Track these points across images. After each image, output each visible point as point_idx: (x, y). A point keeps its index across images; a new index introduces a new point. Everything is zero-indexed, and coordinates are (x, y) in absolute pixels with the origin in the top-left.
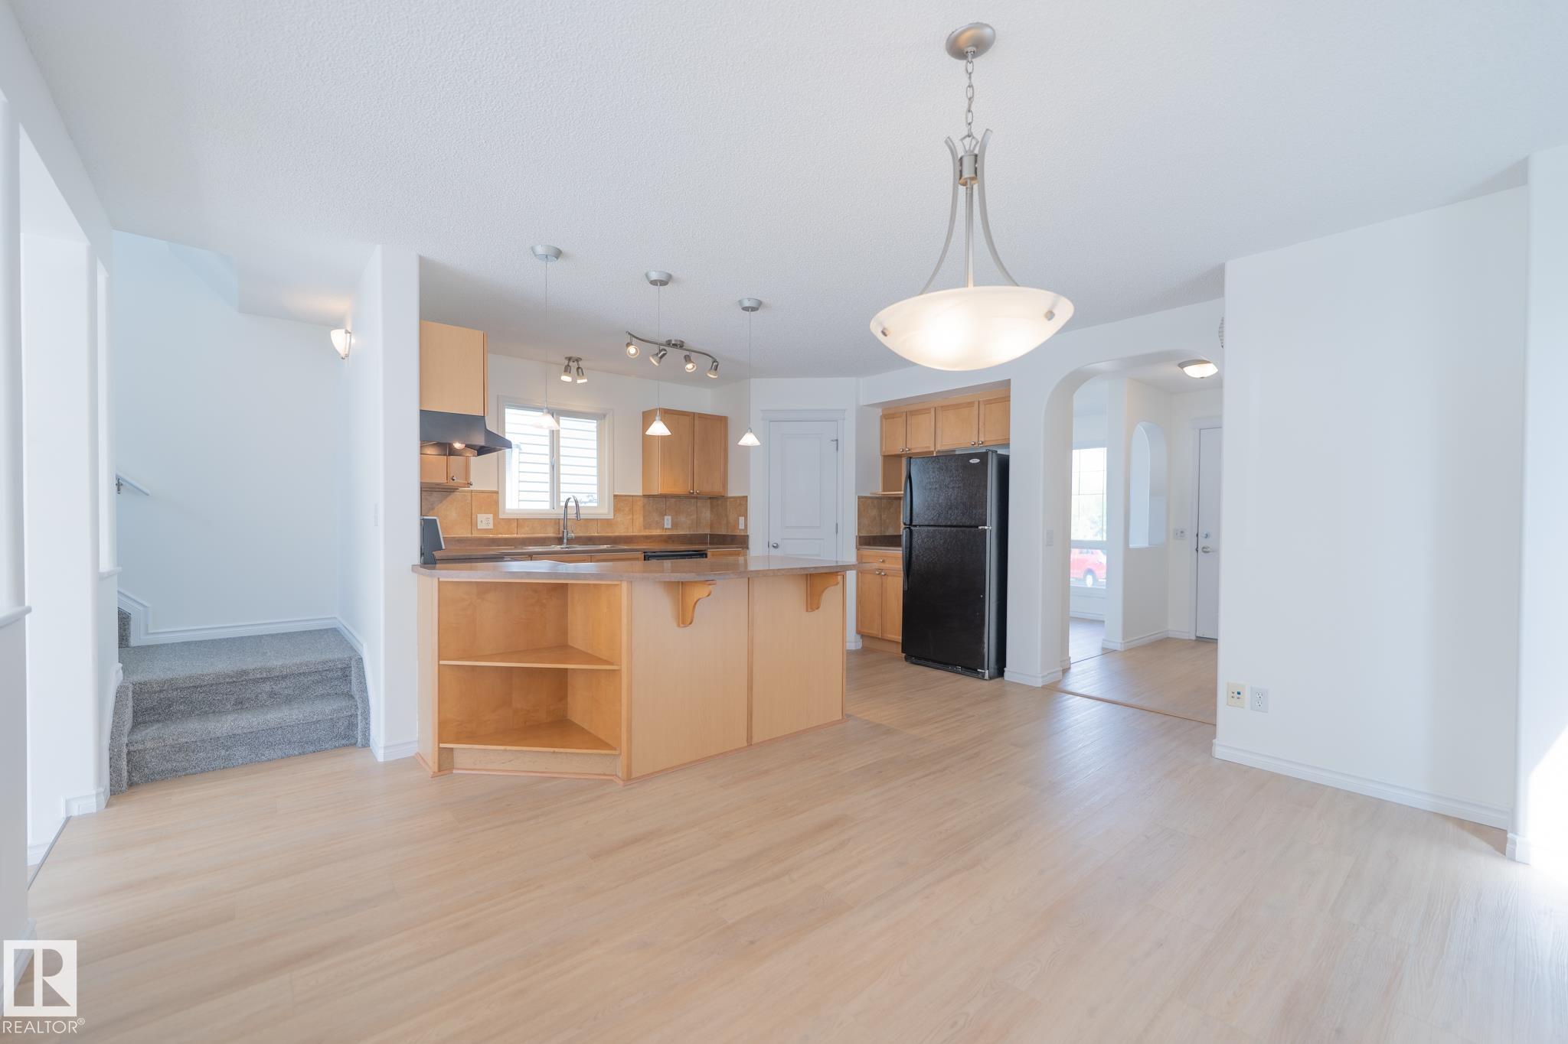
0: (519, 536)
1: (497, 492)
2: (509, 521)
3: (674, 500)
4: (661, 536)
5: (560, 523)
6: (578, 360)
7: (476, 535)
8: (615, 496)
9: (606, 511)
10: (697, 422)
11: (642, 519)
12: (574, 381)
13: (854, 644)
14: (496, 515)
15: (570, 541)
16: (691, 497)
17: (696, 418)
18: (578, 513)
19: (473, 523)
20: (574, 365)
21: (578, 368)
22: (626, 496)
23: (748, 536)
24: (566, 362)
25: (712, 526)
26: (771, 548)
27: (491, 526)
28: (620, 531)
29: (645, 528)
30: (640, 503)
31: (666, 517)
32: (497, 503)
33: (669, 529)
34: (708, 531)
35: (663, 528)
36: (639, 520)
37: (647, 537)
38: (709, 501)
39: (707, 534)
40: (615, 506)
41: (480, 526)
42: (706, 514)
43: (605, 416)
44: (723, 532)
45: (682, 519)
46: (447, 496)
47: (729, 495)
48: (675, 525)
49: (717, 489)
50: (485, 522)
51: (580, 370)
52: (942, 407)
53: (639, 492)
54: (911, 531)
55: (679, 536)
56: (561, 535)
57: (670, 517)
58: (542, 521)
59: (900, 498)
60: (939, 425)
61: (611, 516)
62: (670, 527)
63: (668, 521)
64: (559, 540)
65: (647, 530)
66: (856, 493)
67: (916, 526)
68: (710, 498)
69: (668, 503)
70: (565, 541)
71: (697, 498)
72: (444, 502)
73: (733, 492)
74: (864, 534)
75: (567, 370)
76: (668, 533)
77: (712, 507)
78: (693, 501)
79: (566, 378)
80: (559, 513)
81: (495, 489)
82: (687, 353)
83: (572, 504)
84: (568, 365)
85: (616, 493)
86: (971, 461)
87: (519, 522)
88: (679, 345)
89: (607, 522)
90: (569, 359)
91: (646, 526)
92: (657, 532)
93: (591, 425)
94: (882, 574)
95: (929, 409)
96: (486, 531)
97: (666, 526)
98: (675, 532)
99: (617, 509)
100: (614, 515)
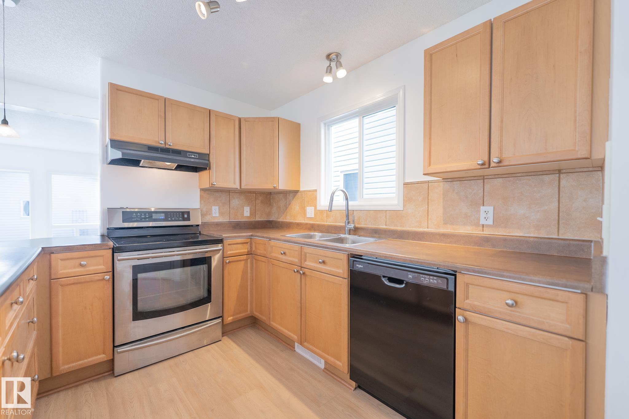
0: (327, 224)
1: (316, 191)
2: (322, 212)
3: (500, 180)
7: (307, 221)
8: (405, 184)
9: (396, 202)
12: (335, 78)
14: (315, 207)
19: (305, 214)
20: (333, 63)
22: (418, 183)
24: (327, 63)
27: (313, 216)
28: (410, 226)
29: (445, 223)
30: (440, 190)
31: (483, 209)
32: (317, 198)
33: (488, 226)
35: (477, 224)
37: (444, 236)
39: (591, 241)
40: (404, 196)
41: (308, 216)
45: (518, 212)
46: (294, 196)
48: (498, 221)
50: (310, 212)
55: (505, 240)
57: (490, 209)
61: (400, 207)
62: (490, 222)
63: (486, 215)
69: (487, 187)
75: (329, 70)
76: (487, 232)
78: (546, 178)
79: (328, 79)
81: (316, 189)
84: (330, 66)
85: (407, 181)
87: (328, 213)
89: (395, 214)
91: (448, 220)
96: (311, 218)
97: (482, 221)
98: (501, 232)
99: (407, 199)
100: (404, 206)
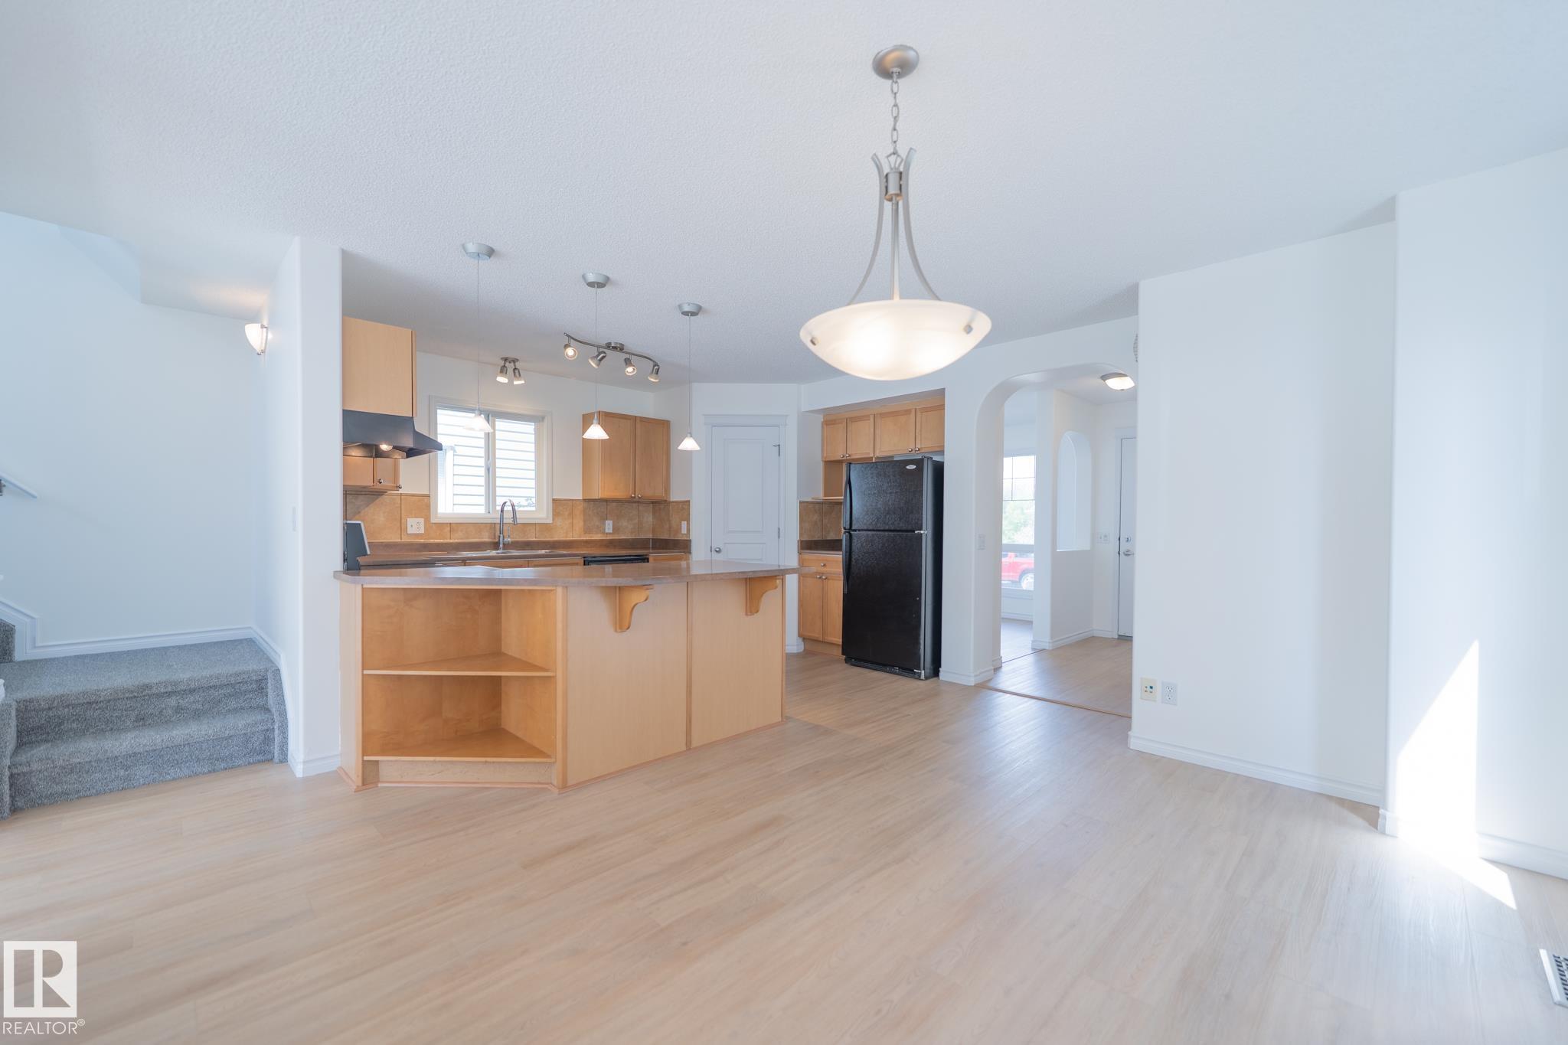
0: (451, 541)
1: (429, 496)
2: (441, 526)
3: (614, 504)
4: (602, 541)
5: (496, 528)
6: (514, 361)
7: (406, 540)
8: (554, 500)
9: (544, 515)
10: (638, 425)
11: (582, 524)
12: (511, 382)
13: (796, 647)
14: (427, 519)
15: (506, 546)
16: (632, 501)
17: (638, 421)
18: (514, 517)
19: (402, 528)
20: (510, 366)
21: (515, 369)
22: (565, 500)
23: (690, 541)
24: (503, 363)
25: (654, 531)
26: (714, 553)
27: (422, 531)
28: (559, 536)
29: (585, 533)
30: (580, 507)
31: (607, 522)
32: (428, 506)
33: (610, 534)
34: (650, 536)
35: (604, 533)
36: (579, 524)
37: (587, 542)
38: (651, 505)
39: (649, 539)
40: (554, 510)
41: (410, 531)
42: (649, 519)
43: (543, 418)
44: (666, 537)
45: (624, 523)
46: (374, 500)
47: (671, 500)
48: (616, 529)
49: (659, 493)
50: (415, 526)
51: (517, 371)
52: (881, 414)
53: (578, 495)
54: (851, 535)
55: (620, 541)
56: (497, 540)
57: (611, 522)
58: (477, 526)
59: (841, 503)
60: (878, 432)
61: (550, 521)
62: (611, 531)
63: (609, 526)
64: (495, 545)
65: (587, 535)
66: (798, 499)
67: (855, 530)
68: (653, 503)
69: (609, 507)
70: (501, 546)
71: (639, 502)
72: (371, 505)
73: (675, 496)
74: (806, 538)
75: (503, 370)
76: (609, 538)
77: (654, 513)
78: (634, 505)
79: (502, 379)
80: (495, 517)
81: (427, 493)
82: (628, 356)
83: (508, 508)
84: (505, 366)
85: (555, 497)
86: (908, 467)
87: (452, 526)
88: (620, 348)
89: (544, 527)
90: (506, 360)
91: (587, 531)
92: (598, 537)
93: (530, 428)
94: (823, 578)
95: (868, 416)
96: (417, 535)
97: (607, 531)
98: (616, 537)
99: (556, 514)
100: (553, 520)
